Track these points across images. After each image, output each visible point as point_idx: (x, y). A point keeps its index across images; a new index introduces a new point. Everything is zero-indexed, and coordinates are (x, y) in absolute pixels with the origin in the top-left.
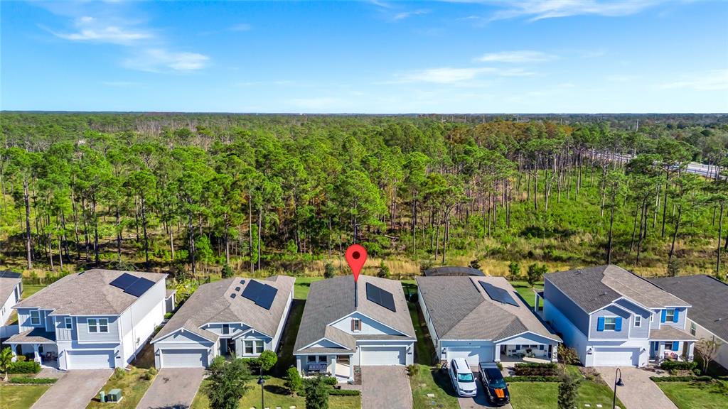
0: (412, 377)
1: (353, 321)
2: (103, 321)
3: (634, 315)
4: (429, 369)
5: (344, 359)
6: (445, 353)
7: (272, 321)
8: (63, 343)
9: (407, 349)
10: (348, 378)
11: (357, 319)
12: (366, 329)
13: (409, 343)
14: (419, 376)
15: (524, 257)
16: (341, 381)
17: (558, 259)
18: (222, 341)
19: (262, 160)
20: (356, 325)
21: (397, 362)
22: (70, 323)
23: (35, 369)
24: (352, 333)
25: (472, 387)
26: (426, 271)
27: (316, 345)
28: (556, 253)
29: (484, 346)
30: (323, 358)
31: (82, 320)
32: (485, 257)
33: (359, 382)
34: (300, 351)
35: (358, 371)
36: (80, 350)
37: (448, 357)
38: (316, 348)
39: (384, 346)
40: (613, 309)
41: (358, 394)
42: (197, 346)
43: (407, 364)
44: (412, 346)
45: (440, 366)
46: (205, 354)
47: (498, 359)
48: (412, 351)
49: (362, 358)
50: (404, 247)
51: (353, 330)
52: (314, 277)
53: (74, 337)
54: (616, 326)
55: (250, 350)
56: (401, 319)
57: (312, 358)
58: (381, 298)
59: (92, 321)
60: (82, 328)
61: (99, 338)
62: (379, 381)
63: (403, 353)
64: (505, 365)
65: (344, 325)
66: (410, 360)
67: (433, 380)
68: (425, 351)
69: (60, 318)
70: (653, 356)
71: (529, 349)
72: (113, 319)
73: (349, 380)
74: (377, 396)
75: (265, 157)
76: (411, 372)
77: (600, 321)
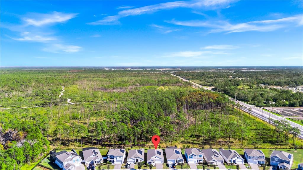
2: (121, 157)
3: (194, 156)
4: (166, 164)
5: (154, 162)
7: (142, 157)
8: (115, 160)
12: (157, 158)
14: (164, 165)
15: (188, 143)
16: (153, 165)
17: (195, 144)
18: (136, 160)
19: (131, 116)
21: (161, 163)
22: (116, 157)
23: (111, 164)
24: (155, 159)
25: (171, 166)
26: (167, 147)
27: (150, 160)
28: (195, 142)
29: (173, 160)
30: (151, 162)
31: (118, 157)
32: (180, 143)
33: (156, 165)
34: (148, 161)
35: (156, 164)
36: (117, 161)
37: (168, 162)
38: (150, 161)
39: (159, 160)
40: (191, 155)
42: (133, 160)
46: (134, 161)
47: (175, 162)
49: (156, 162)
50: (164, 140)
52: (147, 148)
53: (117, 159)
54: (192, 158)
55: (140, 161)
56: (162, 156)
57: (149, 162)
58: (159, 153)
59: (119, 157)
60: (118, 158)
61: (120, 159)
62: (159, 165)
63: (162, 161)
64: (176, 163)
65: (154, 157)
68: (165, 161)
69: (115, 156)
70: (198, 162)
71: (180, 161)
72: (122, 156)
75: (132, 115)
76: (163, 164)
77: (190, 157)
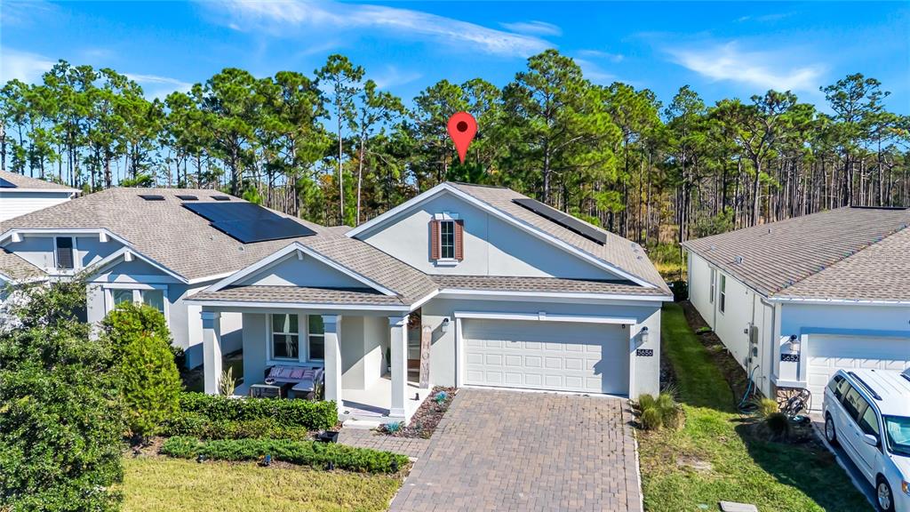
0: (654, 436)
1: (434, 222)
6: (796, 358)
9: (634, 331)
10: (386, 413)
11: (447, 217)
13: (641, 312)
20: (446, 241)
21: (594, 386)
24: (430, 269)
33: (423, 428)
35: (439, 401)
39: (543, 318)
41: (393, 468)
43: (634, 396)
44: (654, 322)
45: (774, 405)
48: (652, 341)
51: (433, 259)
62: (505, 432)
63: (617, 349)
66: (644, 377)
67: (744, 453)
73: (388, 421)
74: (473, 482)
76: (647, 419)
